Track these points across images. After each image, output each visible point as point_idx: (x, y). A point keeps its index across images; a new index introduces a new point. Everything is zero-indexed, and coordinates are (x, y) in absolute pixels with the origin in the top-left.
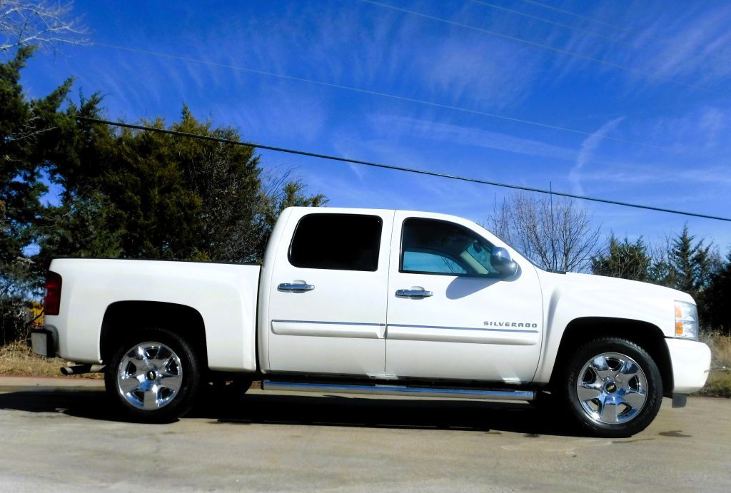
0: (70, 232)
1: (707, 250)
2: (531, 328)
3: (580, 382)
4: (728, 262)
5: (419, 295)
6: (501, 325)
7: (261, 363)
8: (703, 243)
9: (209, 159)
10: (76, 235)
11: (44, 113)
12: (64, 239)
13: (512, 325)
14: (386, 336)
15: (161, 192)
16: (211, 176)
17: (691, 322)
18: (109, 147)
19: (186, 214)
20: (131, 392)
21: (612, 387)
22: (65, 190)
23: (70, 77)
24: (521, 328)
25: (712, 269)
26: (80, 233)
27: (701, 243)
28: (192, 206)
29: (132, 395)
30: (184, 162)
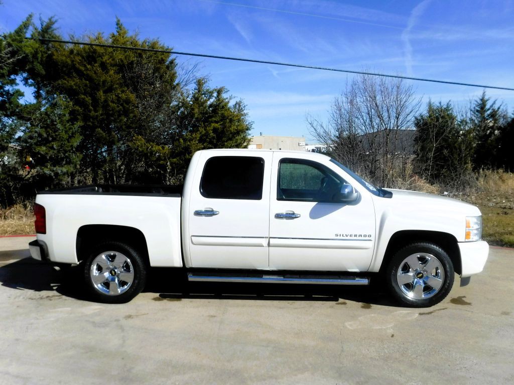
0: (44, 130)
1: (499, 108)
2: (367, 238)
3: (400, 272)
4: (513, 116)
5: (291, 216)
6: (347, 236)
7: (185, 260)
8: (496, 102)
9: (139, 63)
10: (48, 132)
11: (14, 44)
12: (40, 135)
13: (355, 236)
14: (269, 245)
15: (105, 92)
16: (141, 76)
17: (477, 229)
18: (64, 58)
19: (124, 107)
20: (101, 284)
21: (420, 275)
22: (36, 90)
23: (31, 14)
24: (360, 238)
25: (501, 122)
26: (51, 130)
27: (494, 103)
28: (128, 101)
29: (102, 285)
30: (121, 67)
